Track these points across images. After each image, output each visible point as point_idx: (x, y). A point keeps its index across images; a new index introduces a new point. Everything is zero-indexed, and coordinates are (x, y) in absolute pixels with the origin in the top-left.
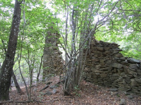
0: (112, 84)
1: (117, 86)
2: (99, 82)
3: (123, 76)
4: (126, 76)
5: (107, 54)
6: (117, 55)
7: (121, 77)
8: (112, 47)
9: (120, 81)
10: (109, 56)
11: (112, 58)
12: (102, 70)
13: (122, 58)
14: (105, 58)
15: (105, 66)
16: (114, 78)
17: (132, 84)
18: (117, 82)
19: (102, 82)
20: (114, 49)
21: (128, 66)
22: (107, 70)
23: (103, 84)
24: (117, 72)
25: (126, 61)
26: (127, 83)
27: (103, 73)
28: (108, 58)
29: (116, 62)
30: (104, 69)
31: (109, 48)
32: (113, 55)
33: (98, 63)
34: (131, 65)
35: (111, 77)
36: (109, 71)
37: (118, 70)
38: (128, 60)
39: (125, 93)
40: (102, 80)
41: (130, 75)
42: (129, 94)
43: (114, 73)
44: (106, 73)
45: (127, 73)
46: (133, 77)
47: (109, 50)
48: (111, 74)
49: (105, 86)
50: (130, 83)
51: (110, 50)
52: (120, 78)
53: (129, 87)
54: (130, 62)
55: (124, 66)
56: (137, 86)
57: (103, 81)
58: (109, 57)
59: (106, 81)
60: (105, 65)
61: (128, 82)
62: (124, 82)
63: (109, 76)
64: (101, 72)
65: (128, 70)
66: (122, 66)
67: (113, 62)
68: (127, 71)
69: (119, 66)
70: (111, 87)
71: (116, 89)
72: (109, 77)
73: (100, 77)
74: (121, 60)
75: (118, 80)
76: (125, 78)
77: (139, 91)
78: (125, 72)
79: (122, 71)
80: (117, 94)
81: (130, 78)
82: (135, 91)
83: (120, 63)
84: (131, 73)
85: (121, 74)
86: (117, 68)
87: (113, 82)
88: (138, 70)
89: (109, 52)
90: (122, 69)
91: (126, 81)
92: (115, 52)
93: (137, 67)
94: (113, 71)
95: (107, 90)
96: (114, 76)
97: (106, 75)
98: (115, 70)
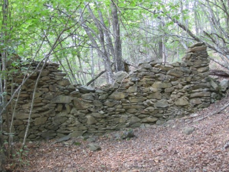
0: (58, 131)
1: (66, 132)
2: (32, 136)
3: (75, 115)
4: (78, 113)
5: (45, 83)
6: (62, 83)
7: (72, 116)
8: (52, 70)
9: (71, 123)
10: (47, 86)
11: (54, 89)
12: (36, 113)
13: (70, 87)
14: (40, 89)
15: (42, 104)
16: (61, 120)
17: (89, 123)
18: (67, 126)
19: (39, 134)
20: (55, 73)
21: (80, 97)
22: (47, 110)
23: (41, 136)
24: (64, 108)
25: (77, 90)
26: (81, 123)
27: (39, 117)
28: (47, 90)
29: (61, 94)
30: (40, 109)
31: (48, 72)
32: (56, 83)
33: (27, 101)
34: (83, 95)
35: (55, 120)
36: (51, 110)
37: (66, 106)
38: (79, 89)
40: (37, 130)
42: (88, 138)
43: (57, 112)
44: (45, 116)
45: (80, 108)
46: (90, 112)
47: (48, 75)
48: (54, 115)
49: (45, 139)
50: (86, 122)
51: (51, 75)
52: (71, 118)
53: (84, 128)
54: (82, 91)
55: (75, 98)
56: (94, 124)
57: (40, 131)
58: (48, 87)
59: (46, 130)
60: (42, 102)
61: (83, 121)
62: (77, 122)
63: (51, 120)
64: (36, 115)
65: (82, 103)
66: (72, 98)
67: (56, 94)
68: (80, 105)
69: (66, 99)
70: (55, 137)
71: (67, 137)
72: (52, 122)
73: (34, 126)
75: (68, 121)
76: (77, 116)
77: (97, 129)
78: (75, 107)
79: (71, 107)
80: (74, 143)
81: (84, 114)
82: (93, 130)
83: (67, 94)
84: (86, 106)
85: (72, 111)
86: (63, 104)
87: (59, 128)
88: (95, 101)
89: (48, 78)
90: (71, 104)
91: (80, 120)
92: (58, 78)
93: (93, 96)
94: (56, 110)
95: (53, 142)
96: (59, 118)
97: (46, 118)
98: (60, 107)
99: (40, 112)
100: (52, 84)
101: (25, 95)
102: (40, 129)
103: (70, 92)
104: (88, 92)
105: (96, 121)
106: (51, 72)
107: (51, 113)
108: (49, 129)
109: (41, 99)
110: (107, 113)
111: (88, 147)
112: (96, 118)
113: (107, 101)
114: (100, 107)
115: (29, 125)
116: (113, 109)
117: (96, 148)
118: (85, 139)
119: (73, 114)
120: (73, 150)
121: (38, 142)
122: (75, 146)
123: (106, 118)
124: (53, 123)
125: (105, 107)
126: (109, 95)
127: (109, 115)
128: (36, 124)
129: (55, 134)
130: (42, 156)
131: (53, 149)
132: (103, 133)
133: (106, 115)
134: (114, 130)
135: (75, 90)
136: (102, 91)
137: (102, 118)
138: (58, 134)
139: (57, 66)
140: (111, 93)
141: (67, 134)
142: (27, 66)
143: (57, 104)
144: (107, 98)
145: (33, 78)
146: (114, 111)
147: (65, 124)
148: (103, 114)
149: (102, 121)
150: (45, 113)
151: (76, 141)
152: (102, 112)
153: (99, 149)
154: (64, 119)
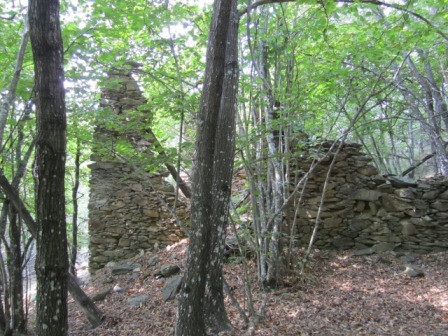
0: (356, 239)
1: (369, 242)
2: (319, 242)
3: (383, 218)
4: (389, 216)
5: (340, 170)
6: (365, 172)
7: (378, 220)
8: (352, 153)
9: (377, 230)
10: (343, 174)
11: (353, 179)
12: (327, 211)
13: (377, 177)
14: (334, 178)
15: (335, 199)
16: (361, 224)
17: (405, 232)
18: (370, 234)
19: (329, 240)
20: (356, 157)
21: (393, 193)
22: (343, 208)
23: (331, 244)
24: (367, 208)
25: (388, 182)
26: (393, 231)
27: (331, 217)
28: (343, 180)
29: (364, 187)
30: (332, 206)
31: (345, 155)
32: (356, 171)
33: (315, 194)
34: (398, 191)
35: (353, 223)
36: (347, 209)
37: (371, 205)
38: (391, 181)
39: (393, 253)
40: (327, 235)
41: (398, 214)
42: (403, 255)
43: (357, 213)
44: (339, 216)
45: (392, 209)
46: (407, 216)
47: (345, 160)
48: (352, 216)
49: (337, 248)
50: (400, 231)
51: (349, 159)
52: (377, 222)
53: (397, 239)
54: (397, 185)
55: (385, 194)
56: (414, 235)
57: (331, 237)
58: (345, 177)
59: (339, 237)
60: (335, 197)
61: (396, 229)
62: (386, 230)
63: (347, 222)
64: (325, 214)
65: (395, 202)
66: (379, 194)
67: (355, 187)
68: (392, 204)
69: (371, 195)
70: (351, 247)
71: (371, 250)
72: (348, 225)
73: (323, 228)
74: (376, 182)
75: (372, 227)
76: (387, 221)
77: (418, 243)
78: (384, 207)
79: (378, 207)
80: (381, 260)
81: (397, 219)
82: (410, 244)
83: (373, 188)
84: (401, 207)
85: (378, 214)
86: (366, 202)
87: (358, 236)
88: (418, 201)
89: (346, 164)
90: (379, 203)
91: (392, 227)
92: (359, 164)
93: (414, 193)
94: (355, 209)
95: (349, 255)
96: (358, 221)
97: (340, 220)
98: (361, 206)
99: (332, 210)
100: (351, 173)
101: (314, 187)
102: (332, 234)
103: (377, 184)
104: (406, 186)
105: (416, 232)
106: (350, 156)
107: (348, 213)
108: (344, 236)
109: (334, 192)
110: (435, 220)
111: (402, 269)
112: (417, 226)
113: (437, 202)
114: (425, 210)
115: (316, 227)
116: (447, 214)
117: (416, 273)
118: (398, 256)
119: (380, 217)
120: (379, 270)
121: (327, 252)
122: (382, 265)
123: (434, 228)
124: (351, 227)
125: (434, 211)
126: (441, 192)
127: (441, 224)
128: (325, 226)
129: (352, 244)
130: (332, 272)
131: (347, 264)
132: (429, 251)
133: (435, 223)
134: (447, 248)
135: (384, 182)
136: (428, 187)
137: (428, 227)
138: (357, 244)
139: (358, 146)
140: (445, 190)
141: (370, 245)
142: (317, 147)
143: (357, 201)
144: (437, 197)
145: (326, 163)
147: (367, 230)
148: (429, 222)
149: (426, 232)
150: (339, 212)
151: (384, 258)
152: (428, 218)
153: (421, 275)
154: (367, 223)
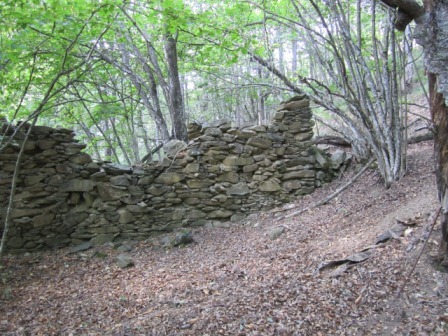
0: (72, 235)
1: (86, 236)
2: (29, 244)
3: (99, 209)
4: (105, 206)
5: (49, 160)
6: (77, 160)
7: (94, 211)
8: (61, 139)
9: (94, 223)
10: (53, 164)
11: (64, 169)
12: (35, 207)
13: (91, 166)
14: (42, 169)
15: (44, 193)
16: (76, 218)
17: (123, 221)
18: (86, 227)
19: (40, 241)
20: (66, 144)
21: (108, 181)
22: (54, 202)
23: (44, 244)
24: (82, 200)
25: (102, 170)
26: (110, 221)
27: (41, 214)
28: (53, 170)
29: (76, 177)
30: (42, 201)
31: (53, 142)
32: (67, 160)
34: (114, 178)
35: (67, 217)
36: (59, 203)
37: (85, 196)
38: (106, 169)
39: (112, 244)
40: (38, 234)
41: (115, 203)
42: (121, 245)
43: (72, 206)
44: (51, 212)
45: (108, 199)
46: (123, 205)
47: (53, 148)
48: (65, 210)
49: (51, 248)
50: (118, 221)
51: (58, 147)
52: (93, 214)
53: (115, 229)
54: (112, 172)
55: (99, 183)
56: (132, 222)
57: (43, 236)
58: (54, 167)
59: (53, 235)
60: (44, 190)
61: (113, 219)
62: (103, 221)
63: (60, 218)
64: (35, 211)
65: (111, 191)
66: (93, 184)
67: (67, 178)
68: (107, 193)
69: (86, 185)
70: (68, 245)
71: (86, 245)
72: (62, 221)
73: (33, 228)
74: (90, 171)
75: (88, 220)
76: (104, 211)
77: (136, 230)
78: (101, 197)
79: (94, 198)
80: (97, 254)
81: (114, 209)
82: (129, 233)
83: (87, 177)
84: (117, 196)
85: (94, 205)
86: (81, 193)
87: (74, 231)
88: (133, 187)
89: (55, 152)
90: (93, 193)
91: (108, 217)
92: (70, 152)
93: (129, 180)
94: (69, 202)
95: (63, 254)
96: (73, 215)
97: (52, 216)
98: (75, 198)
99: (42, 206)
100: (61, 162)
102: (44, 233)
103: (91, 174)
104: (122, 172)
105: (133, 219)
106: (59, 143)
107: (60, 207)
108: (59, 233)
109: (42, 185)
110: (151, 206)
111: (115, 261)
112: (133, 213)
113: (152, 187)
114: (140, 197)
116: (161, 198)
117: (126, 264)
118: (116, 247)
119: (96, 208)
120: (92, 266)
121: (39, 254)
122: (96, 260)
123: (149, 213)
124: (65, 222)
125: (149, 196)
126: (156, 177)
127: (156, 208)
128: (35, 225)
129: (69, 240)
131: (60, 264)
132: (147, 237)
133: (150, 209)
134: (164, 231)
135: (99, 170)
136: (143, 172)
137: (144, 213)
138: (73, 240)
139: (70, 133)
140: (159, 174)
141: (88, 239)
143: (70, 193)
144: (152, 182)
145: (30, 152)
146: (163, 202)
147: (83, 224)
148: (145, 208)
149: (143, 218)
150: (50, 208)
151: (100, 252)
152: (143, 204)
153: (131, 265)
154: (82, 216)
